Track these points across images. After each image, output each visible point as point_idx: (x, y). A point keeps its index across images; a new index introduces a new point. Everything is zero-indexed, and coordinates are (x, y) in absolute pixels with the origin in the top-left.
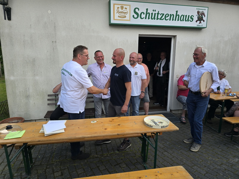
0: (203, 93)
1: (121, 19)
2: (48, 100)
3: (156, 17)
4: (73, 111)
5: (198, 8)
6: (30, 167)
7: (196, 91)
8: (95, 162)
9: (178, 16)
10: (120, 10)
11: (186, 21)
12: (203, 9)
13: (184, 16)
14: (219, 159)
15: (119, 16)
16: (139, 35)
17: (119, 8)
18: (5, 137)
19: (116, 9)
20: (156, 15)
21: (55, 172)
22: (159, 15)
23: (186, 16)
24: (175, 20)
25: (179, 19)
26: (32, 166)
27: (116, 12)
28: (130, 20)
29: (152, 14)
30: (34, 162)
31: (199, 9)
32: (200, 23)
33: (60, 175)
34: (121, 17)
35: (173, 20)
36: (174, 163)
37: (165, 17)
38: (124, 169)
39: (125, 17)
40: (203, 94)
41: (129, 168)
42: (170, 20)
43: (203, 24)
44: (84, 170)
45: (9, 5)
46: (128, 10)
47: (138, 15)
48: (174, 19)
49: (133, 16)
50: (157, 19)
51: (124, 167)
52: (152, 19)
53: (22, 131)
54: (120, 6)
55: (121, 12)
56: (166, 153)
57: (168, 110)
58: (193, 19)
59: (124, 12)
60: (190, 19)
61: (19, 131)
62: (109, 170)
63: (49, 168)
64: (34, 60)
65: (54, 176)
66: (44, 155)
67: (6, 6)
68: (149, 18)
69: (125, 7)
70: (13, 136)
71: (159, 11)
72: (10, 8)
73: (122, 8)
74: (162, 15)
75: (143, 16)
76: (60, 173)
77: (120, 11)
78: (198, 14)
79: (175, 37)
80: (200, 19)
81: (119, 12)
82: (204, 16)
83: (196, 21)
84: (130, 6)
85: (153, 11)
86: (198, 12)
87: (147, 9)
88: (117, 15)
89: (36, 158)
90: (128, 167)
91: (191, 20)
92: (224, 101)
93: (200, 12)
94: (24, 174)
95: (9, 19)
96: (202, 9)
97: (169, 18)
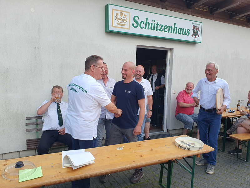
0: (219, 109)
1: (120, 26)
2: (27, 124)
3: (155, 28)
4: (86, 137)
5: (193, 22)
7: (210, 108)
10: (119, 17)
11: (183, 34)
13: (181, 29)
14: (236, 179)
15: (117, 23)
17: (118, 14)
19: (115, 15)
20: (156, 25)
22: (159, 26)
23: (183, 29)
24: (174, 33)
27: (114, 18)
28: (129, 29)
29: (152, 24)
31: (194, 24)
32: (195, 38)
34: (120, 24)
35: (171, 32)
37: (164, 29)
39: (125, 25)
40: (219, 111)
42: (169, 32)
43: (198, 39)
46: (128, 17)
47: (137, 24)
48: (173, 31)
49: (133, 24)
50: (157, 30)
52: (152, 29)
54: (119, 12)
55: (120, 19)
57: (165, 130)
58: (189, 33)
59: (123, 19)
60: (186, 33)
68: (148, 29)
69: (124, 13)
71: (158, 22)
73: (121, 14)
74: (161, 26)
75: (143, 25)
78: (194, 29)
79: (171, 50)
80: (195, 34)
81: (118, 19)
82: (198, 31)
83: (192, 36)
84: (129, 13)
85: (153, 21)
86: (194, 27)
87: (147, 19)
88: (115, 22)
91: (188, 34)
92: (227, 118)
96: (197, 24)
97: (167, 29)
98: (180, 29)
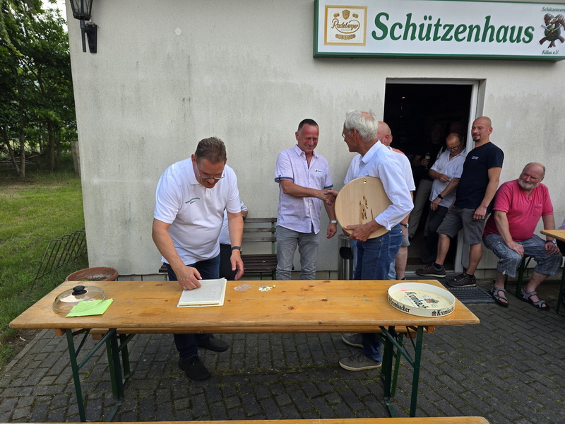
1: (343, 41)
3: (432, 36)
5: (546, 6)
6: (124, 381)
8: (267, 384)
9: (490, 30)
10: (341, 20)
11: (512, 41)
12: (561, 10)
15: (337, 36)
16: (387, 79)
17: (338, 15)
18: (68, 312)
19: (331, 17)
20: (433, 29)
21: (176, 399)
22: (440, 29)
23: (513, 29)
24: (484, 40)
25: (495, 37)
26: (127, 380)
27: (330, 24)
28: (364, 44)
29: (422, 26)
30: (133, 372)
31: (550, 10)
33: (186, 406)
34: (342, 37)
35: (477, 39)
36: (465, 406)
37: (457, 33)
38: (336, 408)
39: (354, 36)
41: (349, 407)
42: (469, 40)
43: (560, 49)
44: (241, 402)
45: (94, 20)
46: (361, 19)
48: (481, 37)
49: (374, 33)
50: (436, 38)
51: (337, 403)
52: (421, 38)
53: (105, 299)
54: (340, 11)
55: (344, 26)
56: (445, 379)
57: (458, 268)
58: (531, 36)
59: (350, 24)
61: (99, 301)
62: (299, 407)
63: (164, 388)
64: (142, 141)
65: (174, 408)
66: (154, 358)
67: (86, 22)
68: (413, 38)
70: (86, 310)
71: (439, 20)
72: (96, 26)
73: (346, 14)
74: (447, 28)
75: (399, 32)
76: (186, 402)
77: (340, 23)
78: (547, 23)
79: (481, 82)
80: (552, 36)
81: (339, 26)
82: (562, 28)
83: (541, 42)
85: (425, 18)
86: (547, 19)
87: (409, 16)
89: (137, 363)
90: (347, 404)
91: (527, 39)
93: (552, 17)
94: (109, 396)
95: (94, 50)
96: (557, 10)
97: (466, 34)
98: (503, 30)
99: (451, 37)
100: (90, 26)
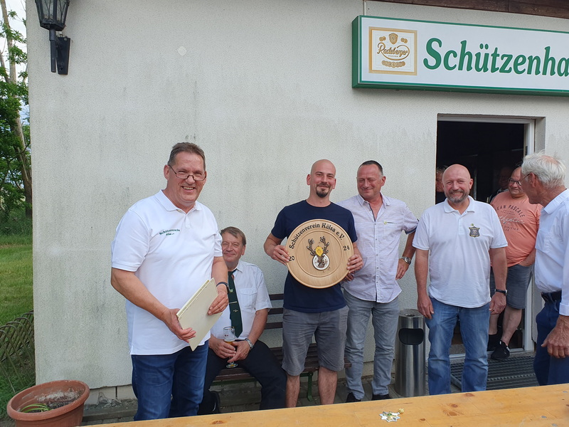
1: (391, 69)
9: (550, 62)
10: (388, 45)
13: (567, 62)
15: (384, 63)
16: (439, 115)
17: (384, 39)
19: (376, 41)
20: (490, 59)
22: (498, 59)
24: (544, 73)
25: (556, 70)
27: (375, 49)
28: (415, 73)
34: (390, 65)
35: (537, 73)
37: (516, 64)
42: (529, 72)
46: (410, 44)
47: (438, 59)
48: (541, 69)
49: (426, 61)
50: (494, 69)
52: (478, 69)
54: (386, 34)
55: (391, 51)
57: (528, 346)
59: (398, 49)
68: (469, 68)
69: (401, 35)
72: (69, 40)
73: (394, 38)
74: (505, 59)
75: (453, 61)
77: (387, 48)
79: (538, 121)
81: (386, 51)
84: (415, 32)
85: (481, 46)
87: (464, 43)
88: (378, 60)
97: (526, 66)
98: (564, 62)
99: (511, 68)
100: (61, 39)
